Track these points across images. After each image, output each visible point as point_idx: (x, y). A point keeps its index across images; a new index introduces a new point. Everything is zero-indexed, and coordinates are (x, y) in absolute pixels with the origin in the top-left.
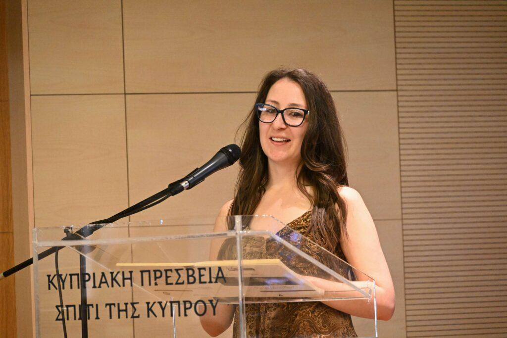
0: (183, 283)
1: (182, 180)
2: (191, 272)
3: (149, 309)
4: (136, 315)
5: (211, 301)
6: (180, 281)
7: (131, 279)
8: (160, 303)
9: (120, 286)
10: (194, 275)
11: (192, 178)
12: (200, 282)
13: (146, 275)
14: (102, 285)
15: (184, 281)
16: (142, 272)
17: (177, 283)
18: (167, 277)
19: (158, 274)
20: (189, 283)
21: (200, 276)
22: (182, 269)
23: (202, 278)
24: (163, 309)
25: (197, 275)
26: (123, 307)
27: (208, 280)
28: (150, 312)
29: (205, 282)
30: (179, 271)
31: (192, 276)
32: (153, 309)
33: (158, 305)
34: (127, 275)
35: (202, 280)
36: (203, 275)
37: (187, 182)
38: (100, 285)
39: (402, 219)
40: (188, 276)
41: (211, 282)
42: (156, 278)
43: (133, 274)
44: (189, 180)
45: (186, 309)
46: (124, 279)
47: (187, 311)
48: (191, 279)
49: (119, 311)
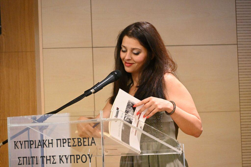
0: (76, 146)
1: (91, 89)
2: (79, 140)
3: (61, 159)
4: (54, 162)
5: (89, 155)
6: (75, 145)
7: (52, 143)
8: (65, 156)
9: (47, 147)
10: (81, 142)
11: (96, 87)
12: (84, 145)
13: (59, 141)
14: (39, 146)
15: (76, 145)
16: (57, 140)
17: (73, 146)
18: (69, 143)
19: (64, 141)
20: (79, 146)
21: (84, 142)
22: (75, 138)
23: (85, 143)
24: (67, 159)
25: (82, 142)
26: (48, 158)
27: (87, 144)
28: (61, 161)
29: (86, 145)
30: (74, 140)
31: (80, 142)
32: (62, 159)
33: (65, 157)
34: (50, 142)
35: (85, 144)
36: (85, 142)
37: (93, 89)
38: (38, 146)
39: (240, 111)
40: (78, 142)
41: (89, 145)
42: (63, 143)
43: (53, 141)
44: (95, 89)
45: (77, 159)
46: (49, 143)
47: (78, 160)
48: (80, 144)
49: (47, 160)
